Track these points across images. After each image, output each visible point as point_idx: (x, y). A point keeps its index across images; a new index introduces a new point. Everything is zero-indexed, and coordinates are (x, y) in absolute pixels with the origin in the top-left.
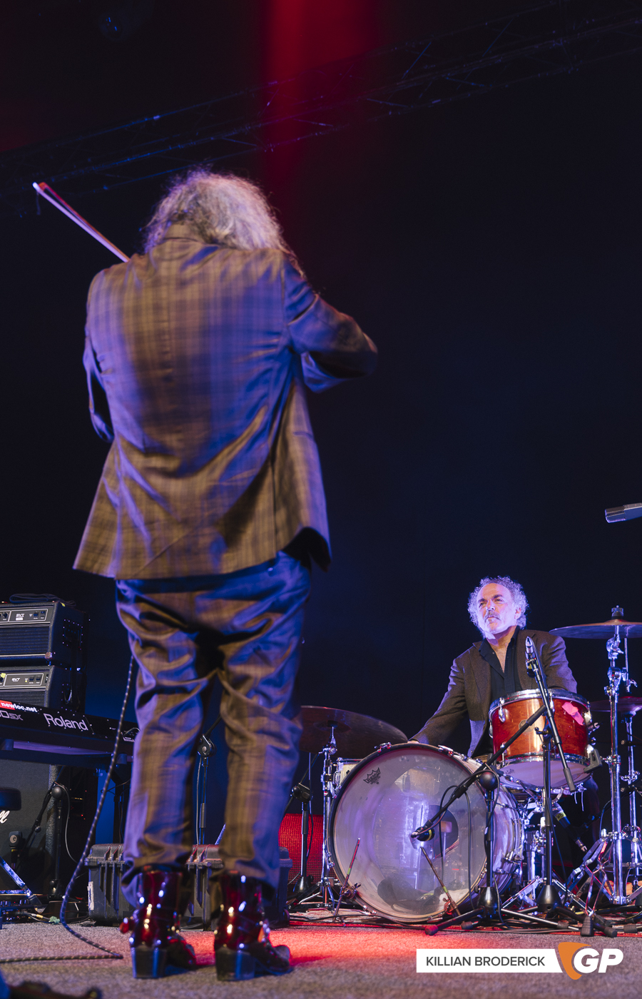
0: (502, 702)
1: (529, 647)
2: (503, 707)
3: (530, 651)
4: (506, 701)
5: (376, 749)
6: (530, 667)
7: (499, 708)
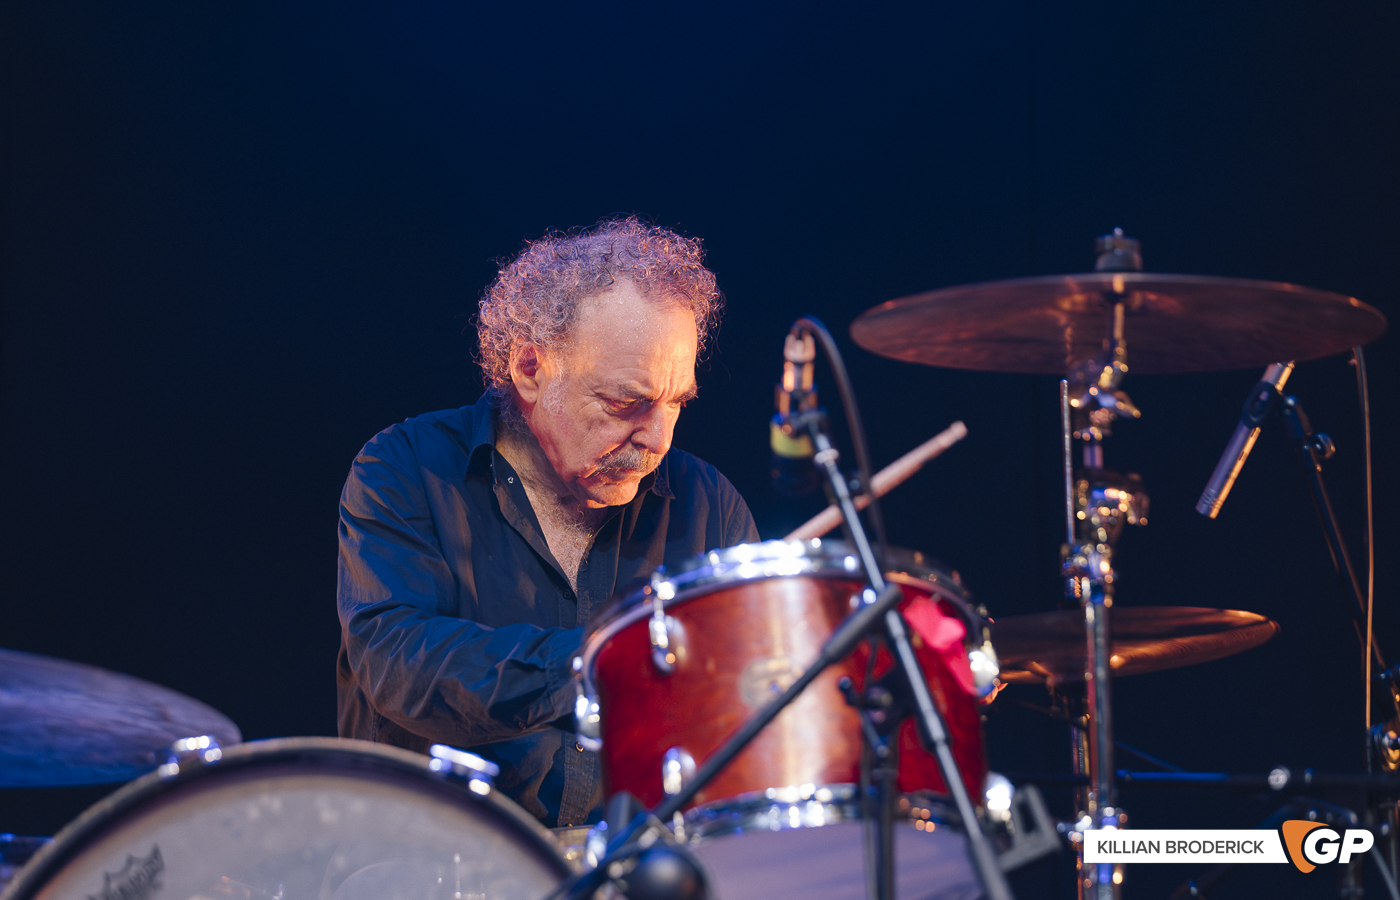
0: (666, 590)
1: (799, 365)
2: (671, 609)
3: (799, 381)
4: (681, 587)
5: (153, 767)
6: (801, 448)
7: (650, 615)
